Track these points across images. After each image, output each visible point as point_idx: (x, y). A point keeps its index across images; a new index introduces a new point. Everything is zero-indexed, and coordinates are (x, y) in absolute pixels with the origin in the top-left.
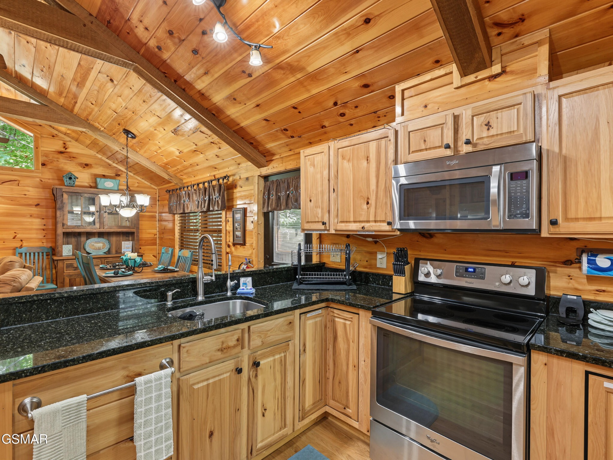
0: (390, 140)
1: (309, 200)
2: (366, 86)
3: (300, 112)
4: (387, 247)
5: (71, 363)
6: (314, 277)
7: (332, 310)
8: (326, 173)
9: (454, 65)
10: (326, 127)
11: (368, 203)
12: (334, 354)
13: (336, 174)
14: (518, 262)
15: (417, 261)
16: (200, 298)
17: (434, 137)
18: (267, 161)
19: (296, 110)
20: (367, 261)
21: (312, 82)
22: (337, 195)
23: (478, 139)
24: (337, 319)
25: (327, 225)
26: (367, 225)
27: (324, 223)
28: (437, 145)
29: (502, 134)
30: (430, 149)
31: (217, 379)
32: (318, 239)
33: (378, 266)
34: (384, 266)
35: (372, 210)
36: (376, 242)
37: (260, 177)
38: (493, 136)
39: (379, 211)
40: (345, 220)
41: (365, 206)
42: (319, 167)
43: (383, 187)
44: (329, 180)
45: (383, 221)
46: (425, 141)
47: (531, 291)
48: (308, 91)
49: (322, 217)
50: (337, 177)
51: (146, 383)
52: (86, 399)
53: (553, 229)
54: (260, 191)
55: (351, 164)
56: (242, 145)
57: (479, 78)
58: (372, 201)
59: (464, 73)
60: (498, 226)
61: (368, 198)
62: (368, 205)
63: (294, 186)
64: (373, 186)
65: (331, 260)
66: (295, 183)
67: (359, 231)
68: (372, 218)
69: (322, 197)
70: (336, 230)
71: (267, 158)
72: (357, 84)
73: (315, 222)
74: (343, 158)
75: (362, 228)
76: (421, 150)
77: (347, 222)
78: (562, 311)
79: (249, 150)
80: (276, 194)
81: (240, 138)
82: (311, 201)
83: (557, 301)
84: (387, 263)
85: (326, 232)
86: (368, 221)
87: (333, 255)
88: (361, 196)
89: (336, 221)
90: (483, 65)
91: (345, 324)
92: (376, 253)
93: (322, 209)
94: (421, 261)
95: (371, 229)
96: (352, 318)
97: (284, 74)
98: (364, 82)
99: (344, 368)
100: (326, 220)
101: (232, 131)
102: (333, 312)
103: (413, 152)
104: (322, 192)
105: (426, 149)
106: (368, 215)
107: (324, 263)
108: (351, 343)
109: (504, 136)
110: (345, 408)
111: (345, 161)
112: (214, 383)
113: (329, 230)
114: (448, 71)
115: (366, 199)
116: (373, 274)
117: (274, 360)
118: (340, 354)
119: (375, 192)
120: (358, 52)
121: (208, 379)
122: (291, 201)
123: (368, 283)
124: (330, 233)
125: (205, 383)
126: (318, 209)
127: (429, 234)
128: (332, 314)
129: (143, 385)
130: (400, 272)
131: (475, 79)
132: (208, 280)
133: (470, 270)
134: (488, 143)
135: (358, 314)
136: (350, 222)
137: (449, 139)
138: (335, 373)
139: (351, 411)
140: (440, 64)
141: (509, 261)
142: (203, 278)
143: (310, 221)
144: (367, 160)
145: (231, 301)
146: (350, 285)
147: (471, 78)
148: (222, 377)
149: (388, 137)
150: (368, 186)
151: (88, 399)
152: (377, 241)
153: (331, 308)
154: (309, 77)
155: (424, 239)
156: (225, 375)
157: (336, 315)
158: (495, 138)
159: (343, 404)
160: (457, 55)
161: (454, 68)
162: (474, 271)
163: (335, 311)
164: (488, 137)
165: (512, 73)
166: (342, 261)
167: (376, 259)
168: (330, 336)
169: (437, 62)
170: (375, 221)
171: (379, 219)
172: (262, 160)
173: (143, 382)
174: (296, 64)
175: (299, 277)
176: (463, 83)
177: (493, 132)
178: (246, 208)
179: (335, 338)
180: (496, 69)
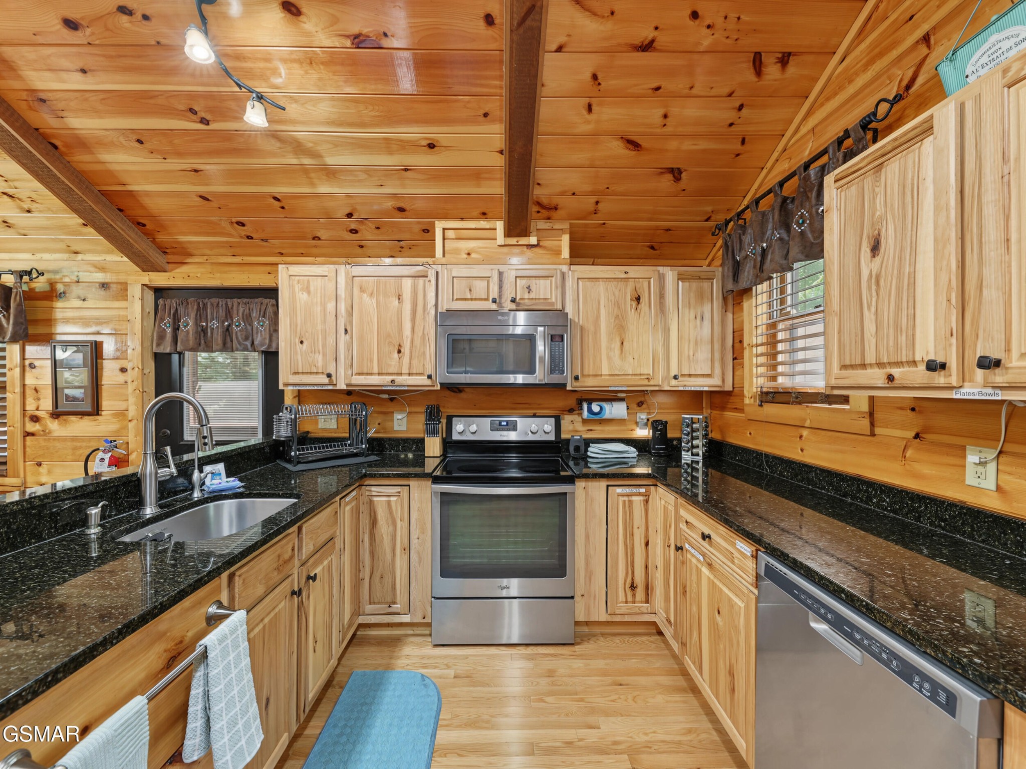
0: (429, 281)
1: (298, 341)
2: (401, 210)
3: (283, 208)
4: (409, 405)
5: (101, 649)
6: (312, 452)
7: (368, 488)
8: (331, 306)
9: (502, 223)
10: (319, 239)
11: (399, 352)
12: (371, 544)
13: (350, 309)
14: (539, 412)
15: (450, 419)
16: (149, 511)
17: (480, 287)
18: (168, 263)
19: (276, 203)
20: (379, 424)
21: (325, 177)
22: (352, 338)
23: (520, 299)
24: (375, 499)
25: (334, 378)
26: (399, 380)
27: (329, 376)
28: (483, 297)
29: (539, 299)
30: (476, 299)
31: (272, 614)
32: (295, 397)
33: (395, 429)
34: (404, 428)
35: (406, 360)
36: (392, 400)
37: (145, 287)
38: (532, 299)
39: (415, 362)
40: (365, 371)
41: (396, 355)
42: (319, 295)
43: (420, 334)
44: (336, 316)
45: (421, 374)
46: (470, 290)
47: (552, 437)
48: (313, 185)
49: (325, 366)
50: (350, 314)
51: (221, 641)
52: (146, 701)
53: (576, 384)
54: (145, 314)
55: (374, 301)
56: (118, 223)
57: (520, 243)
58: (406, 349)
59: (508, 233)
60: (542, 380)
61: (400, 346)
62: (400, 355)
63: (243, 314)
64: (407, 331)
65: (320, 426)
66: (244, 311)
67: (385, 386)
68: (405, 370)
69: (325, 338)
70: (347, 385)
71: (169, 257)
72: (390, 204)
73: (311, 373)
74: (362, 290)
75: (392, 381)
76: (465, 299)
77: (367, 374)
78: (571, 449)
79: (131, 235)
80: (196, 324)
81: (115, 208)
82: (302, 342)
83: (568, 441)
84: (407, 424)
85: (330, 387)
86: (400, 374)
87: (323, 420)
88: (390, 342)
89: (350, 372)
90: (525, 233)
91: (389, 503)
92: (393, 413)
93: (324, 355)
94: (454, 419)
95: (405, 383)
96: (399, 492)
97: (280, 148)
98: (401, 205)
99: (389, 556)
100: (331, 370)
101: (96, 192)
102: (370, 491)
103: (457, 299)
104: (324, 332)
105: (472, 299)
106: (401, 367)
107: (308, 432)
108: (399, 523)
109: (541, 301)
110: (390, 606)
111: (365, 295)
112: (270, 621)
113: (336, 385)
114: (492, 227)
115: (397, 347)
116: (390, 439)
117: (324, 568)
118: (382, 541)
119: (409, 339)
120: (406, 170)
121: (262, 620)
122: (237, 338)
123: (382, 451)
124: (338, 388)
125: (261, 626)
126: (317, 355)
127: (457, 388)
128: (367, 493)
129: (217, 646)
130: (433, 432)
131: (516, 243)
132: (166, 476)
133: (503, 423)
134: (528, 304)
135: (409, 486)
136: (372, 374)
137: (494, 293)
138: (375, 568)
139: (399, 606)
140: (486, 216)
141: (531, 412)
142: (157, 473)
143: (300, 371)
144: (399, 299)
145: (211, 505)
146: (369, 455)
147: (513, 241)
148: (277, 610)
149: (427, 277)
150: (400, 330)
151: (150, 700)
152: (394, 398)
153: (366, 485)
154: (322, 169)
155: (453, 394)
156: (280, 606)
157: (374, 494)
158: (534, 301)
159: (387, 603)
160: (509, 217)
161: (500, 225)
162: (507, 425)
163: (373, 489)
164: (529, 299)
165: (543, 247)
166: (339, 426)
167: (393, 421)
168: (365, 521)
169: (484, 214)
170: (410, 374)
171: (414, 372)
172: (160, 259)
173: (216, 642)
174: (310, 145)
175: (296, 453)
176: (507, 243)
177: (532, 295)
178: (102, 342)
179: (374, 522)
180: (533, 240)
